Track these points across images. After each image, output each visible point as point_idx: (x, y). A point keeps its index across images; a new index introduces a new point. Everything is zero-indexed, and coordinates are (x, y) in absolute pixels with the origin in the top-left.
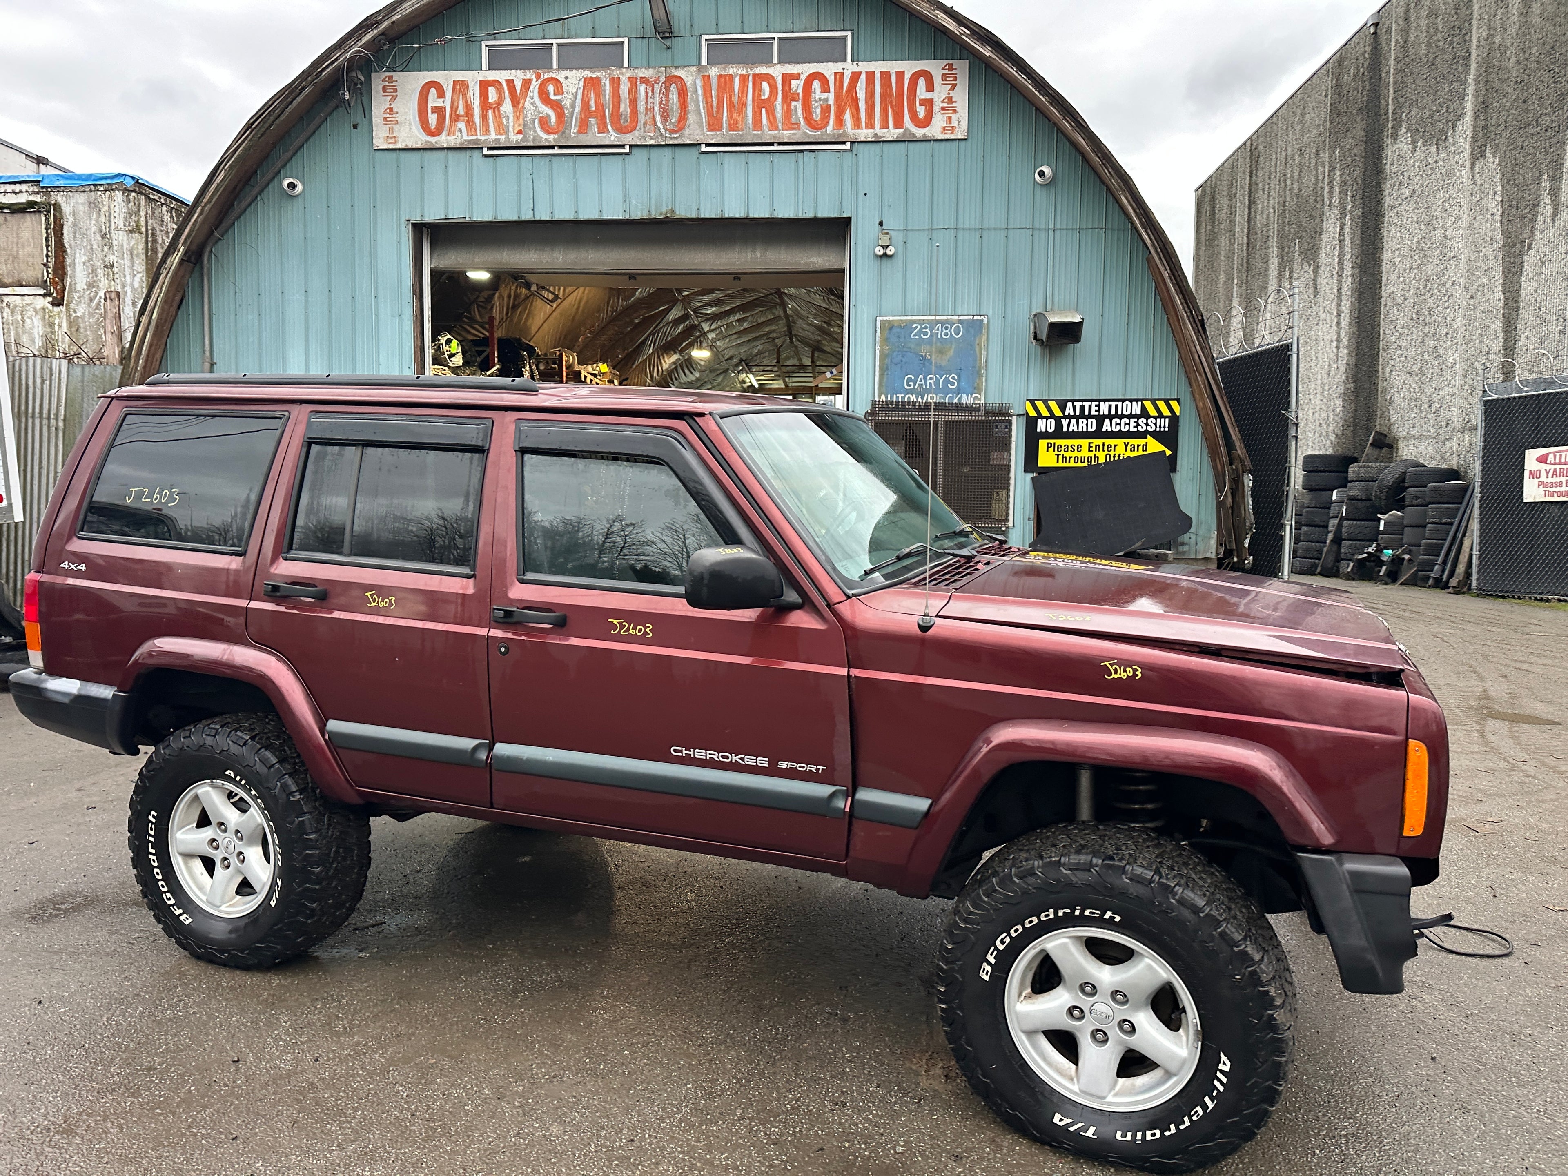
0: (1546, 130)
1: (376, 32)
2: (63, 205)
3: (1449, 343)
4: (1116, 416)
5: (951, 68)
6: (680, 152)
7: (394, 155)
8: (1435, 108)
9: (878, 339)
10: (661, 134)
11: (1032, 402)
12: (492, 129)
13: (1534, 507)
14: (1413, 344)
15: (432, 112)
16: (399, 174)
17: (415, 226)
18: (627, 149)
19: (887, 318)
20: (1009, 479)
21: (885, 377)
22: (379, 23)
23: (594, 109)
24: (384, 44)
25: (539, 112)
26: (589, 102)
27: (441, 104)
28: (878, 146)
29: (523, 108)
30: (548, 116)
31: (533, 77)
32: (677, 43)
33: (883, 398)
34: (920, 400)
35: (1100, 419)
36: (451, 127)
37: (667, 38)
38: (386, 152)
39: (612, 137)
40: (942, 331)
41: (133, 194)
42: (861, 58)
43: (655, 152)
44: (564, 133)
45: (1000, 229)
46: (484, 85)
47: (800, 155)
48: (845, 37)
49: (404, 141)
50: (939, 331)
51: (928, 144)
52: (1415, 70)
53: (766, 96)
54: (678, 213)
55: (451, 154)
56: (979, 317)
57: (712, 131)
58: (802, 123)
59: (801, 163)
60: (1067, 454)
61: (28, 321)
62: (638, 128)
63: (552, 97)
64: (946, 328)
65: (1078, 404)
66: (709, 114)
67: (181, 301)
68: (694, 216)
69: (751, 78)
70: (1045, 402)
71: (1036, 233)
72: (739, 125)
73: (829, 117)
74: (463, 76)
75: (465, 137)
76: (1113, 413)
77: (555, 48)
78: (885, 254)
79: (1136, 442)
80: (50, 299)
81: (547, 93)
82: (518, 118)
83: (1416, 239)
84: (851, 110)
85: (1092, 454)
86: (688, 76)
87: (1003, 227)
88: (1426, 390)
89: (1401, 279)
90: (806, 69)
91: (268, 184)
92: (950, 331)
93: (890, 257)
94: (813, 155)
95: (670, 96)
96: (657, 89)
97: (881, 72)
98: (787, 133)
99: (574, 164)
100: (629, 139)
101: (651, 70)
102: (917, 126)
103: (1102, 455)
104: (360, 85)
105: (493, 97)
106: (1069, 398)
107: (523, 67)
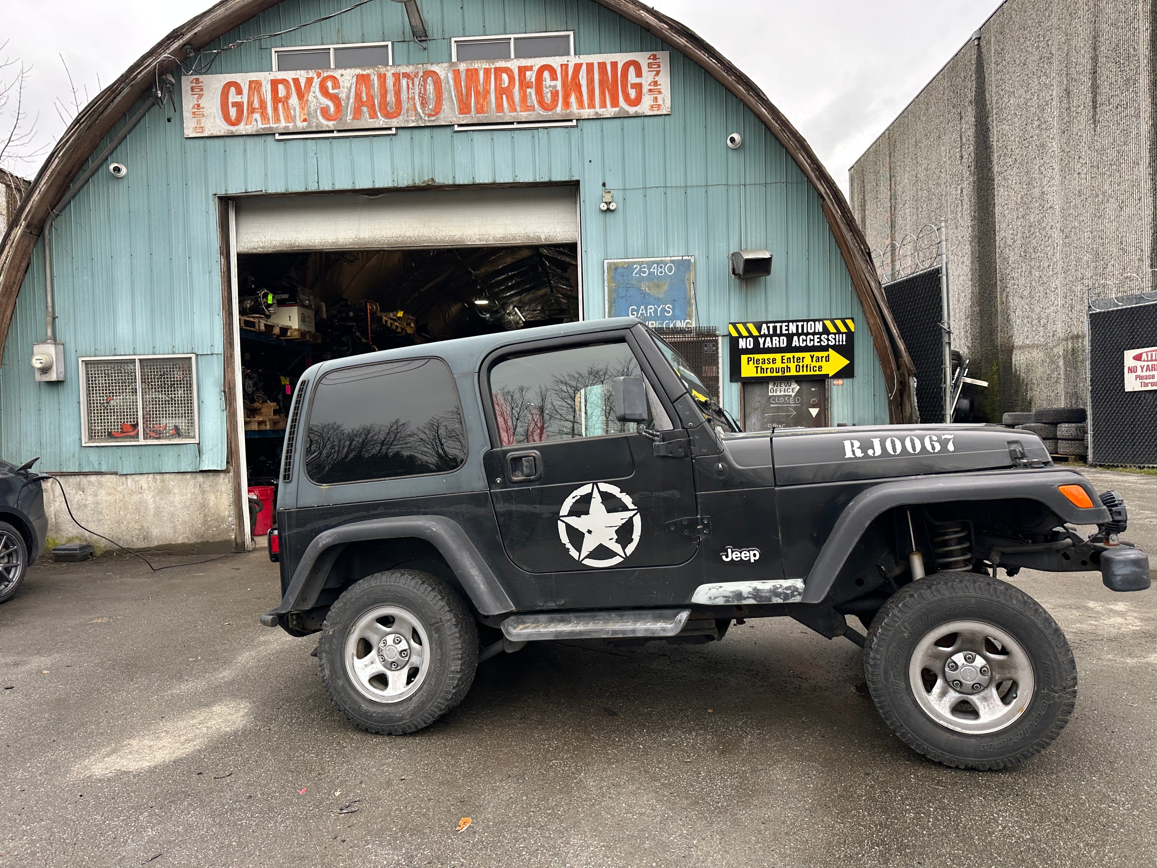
0: (1117, 108)
1: (181, 41)
3: (1051, 273)
4: (803, 333)
5: (655, 57)
6: (437, 132)
7: (202, 142)
8: (1028, 97)
9: (606, 278)
10: (421, 118)
11: (734, 325)
12: (282, 119)
13: (1133, 395)
14: (1023, 274)
15: (233, 106)
16: (205, 157)
17: (221, 198)
19: (613, 261)
20: (718, 387)
21: (613, 308)
22: (183, 34)
23: (365, 99)
24: (190, 52)
25: (320, 104)
26: (361, 94)
27: (240, 100)
28: (598, 123)
29: (307, 100)
30: (328, 107)
31: (315, 76)
32: (431, 45)
35: (790, 337)
36: (248, 118)
37: (424, 41)
38: (196, 141)
39: (381, 121)
40: (658, 270)
42: (582, 51)
43: (416, 132)
44: (341, 119)
45: (701, 186)
46: (275, 83)
47: (535, 131)
48: (568, 36)
49: (209, 130)
50: (656, 270)
51: (639, 119)
52: (1010, 70)
53: (506, 85)
54: (437, 181)
55: (249, 140)
56: (687, 258)
57: (462, 114)
58: (536, 106)
59: (536, 137)
60: (765, 366)
62: (402, 113)
63: (331, 91)
64: (661, 267)
65: (771, 325)
66: (460, 101)
67: (28, 266)
68: (451, 182)
69: (493, 70)
70: (744, 324)
71: (730, 188)
72: (485, 109)
73: (557, 100)
74: (257, 76)
75: (261, 126)
76: (800, 331)
77: (332, 52)
78: (608, 209)
79: (819, 354)
81: (326, 88)
82: (303, 109)
83: (1019, 196)
84: (575, 94)
85: (784, 365)
86: (441, 70)
87: (703, 184)
88: (1035, 310)
89: (1011, 226)
90: (538, 62)
91: (97, 169)
92: (664, 269)
93: (613, 211)
94: (546, 131)
95: (428, 87)
96: (417, 82)
97: (598, 63)
98: (524, 114)
99: (350, 144)
100: (395, 123)
101: (411, 67)
102: (630, 105)
103: (792, 366)
104: (170, 84)
105: (282, 93)
106: (764, 321)
107: (306, 68)
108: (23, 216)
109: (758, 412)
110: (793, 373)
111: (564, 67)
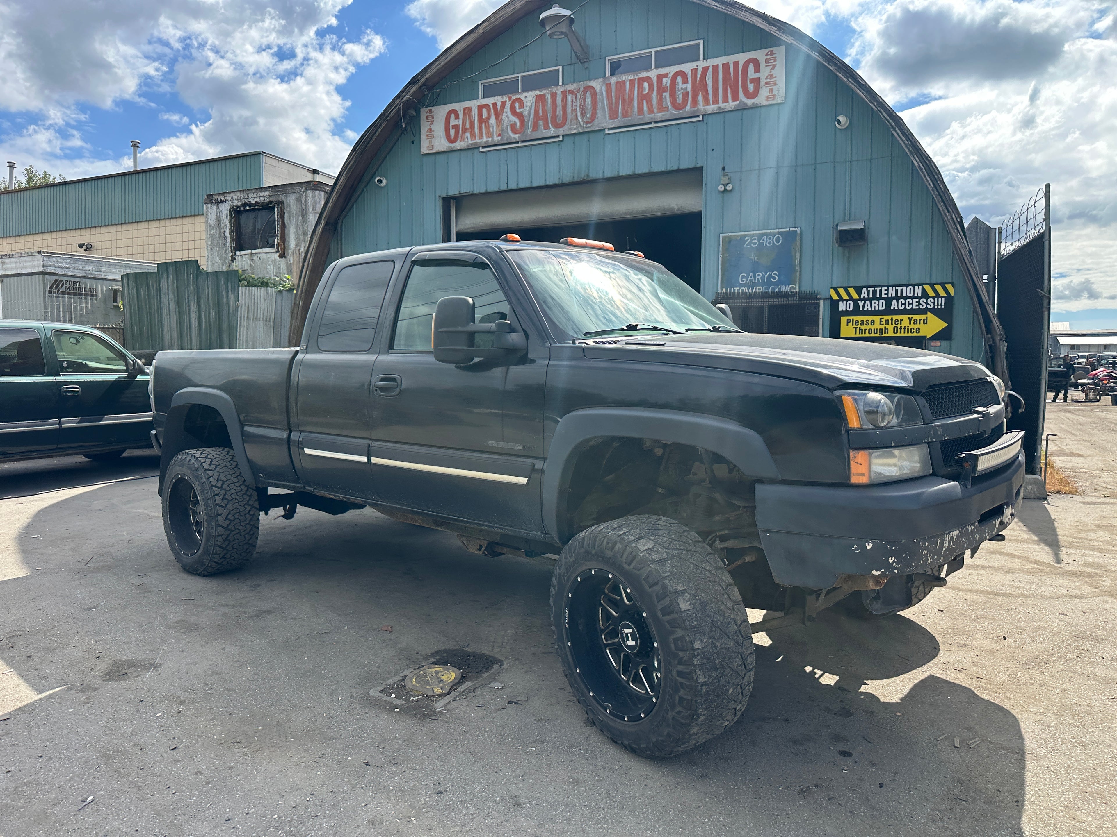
2: (285, 201)
4: (902, 297)
5: (772, 53)
6: (592, 135)
7: (433, 157)
9: (720, 249)
10: (581, 126)
11: (836, 289)
12: (484, 135)
15: (453, 128)
16: (435, 168)
17: (443, 198)
18: (561, 139)
19: (727, 234)
21: (726, 275)
22: (419, 80)
23: (541, 114)
24: (425, 92)
25: (510, 121)
26: (538, 110)
27: (457, 123)
28: (722, 115)
29: (501, 119)
30: (515, 123)
31: (507, 99)
32: (591, 65)
33: (724, 290)
34: (750, 291)
35: (889, 301)
36: (462, 137)
37: (585, 62)
38: (429, 156)
39: (552, 131)
40: (767, 241)
41: (318, 192)
42: (710, 56)
43: (577, 138)
44: (524, 132)
45: (810, 165)
46: (480, 108)
47: (670, 128)
48: (699, 44)
49: (437, 148)
50: (765, 241)
51: (756, 110)
53: (646, 91)
54: (591, 175)
55: (463, 153)
56: (794, 229)
57: (612, 119)
59: (669, 134)
60: (863, 327)
61: (269, 267)
62: (567, 124)
63: (518, 110)
64: (770, 239)
65: (871, 290)
66: (610, 108)
67: (328, 252)
68: (601, 176)
69: (636, 81)
70: (846, 289)
71: (838, 165)
72: (629, 114)
73: (687, 100)
74: (468, 104)
75: (470, 142)
76: (899, 295)
77: (520, 79)
78: (725, 190)
79: (917, 317)
80: (278, 254)
81: (515, 108)
82: (498, 126)
84: (702, 93)
85: (883, 327)
86: (596, 84)
87: (812, 162)
90: (672, 70)
91: (369, 182)
92: (773, 240)
93: (731, 191)
94: (677, 127)
95: (587, 100)
96: (578, 96)
97: (723, 64)
98: (660, 114)
99: (530, 151)
100: (561, 131)
101: (575, 85)
102: (748, 98)
103: (891, 327)
104: (412, 117)
105: (485, 115)
106: (864, 285)
107: (501, 94)
108: (323, 218)
110: (891, 334)
111: (693, 71)
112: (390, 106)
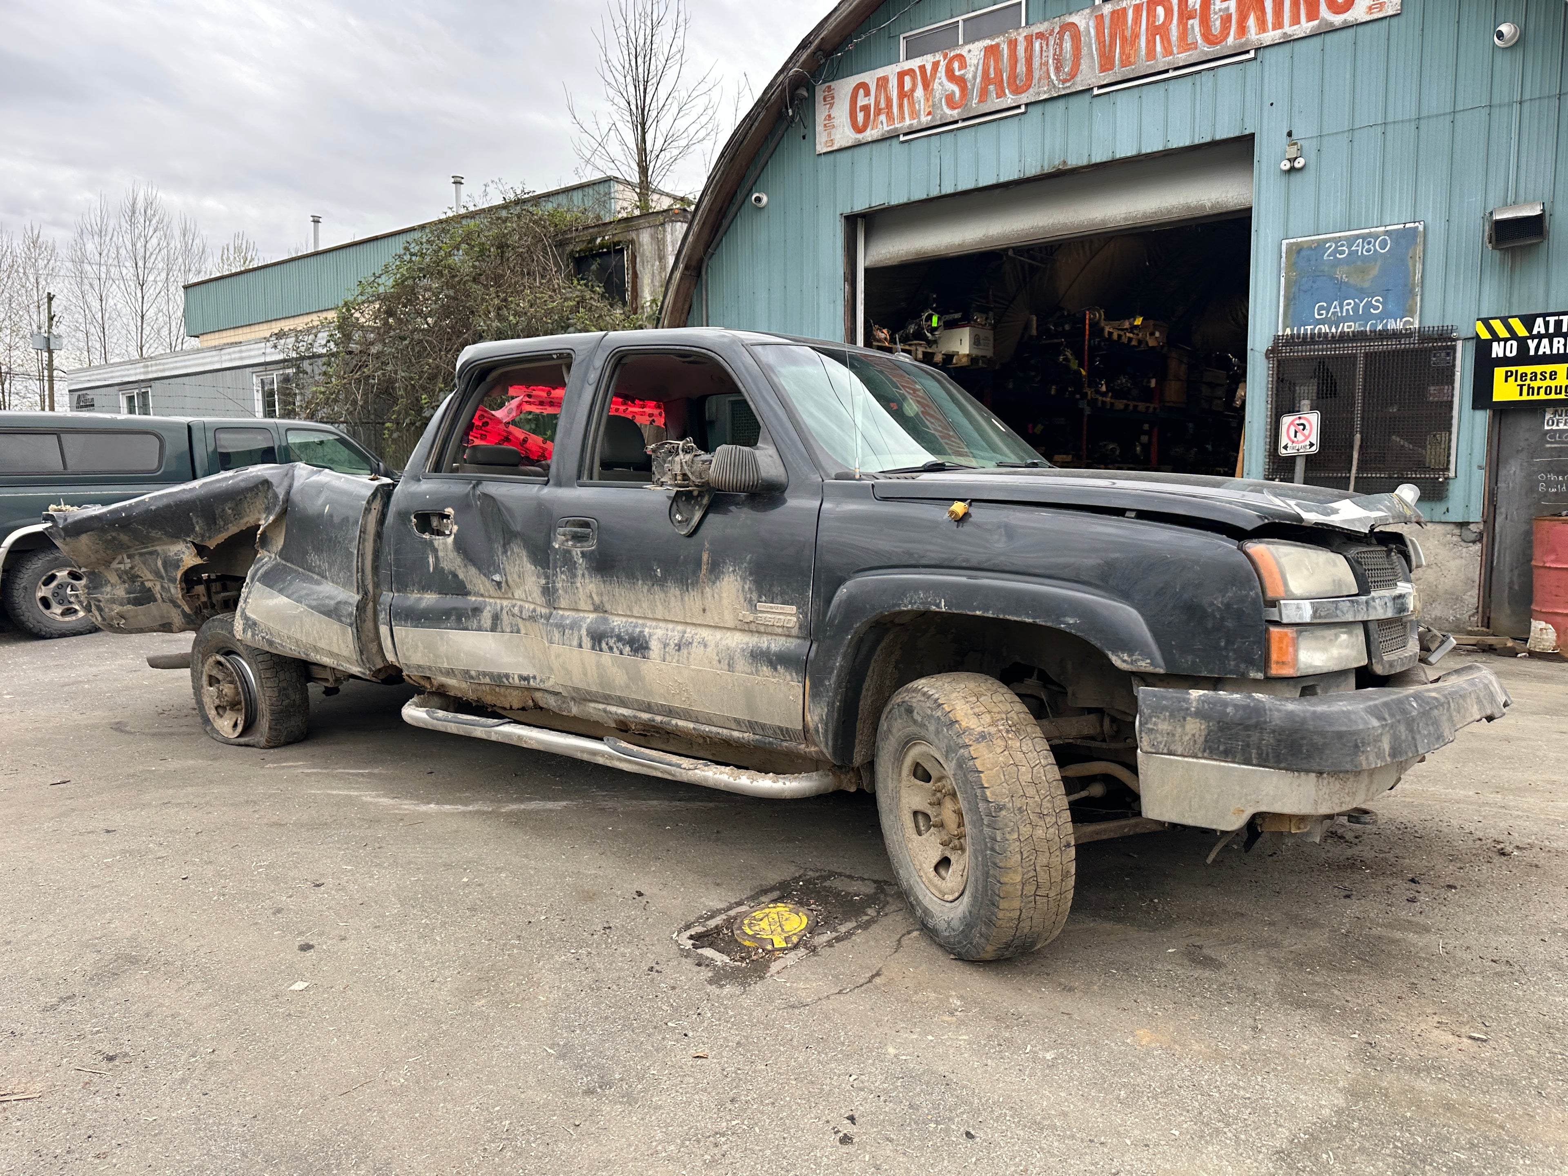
1: (809, 51)
2: (636, 240)
6: (1073, 101)
7: (832, 157)
9: (1283, 265)
10: (1054, 86)
11: (1486, 322)
12: (907, 115)
15: (861, 111)
16: (835, 173)
17: (846, 217)
19: (1294, 240)
20: (1451, 417)
21: (1292, 307)
22: (811, 43)
23: (992, 75)
24: (820, 60)
25: (946, 90)
26: (989, 70)
27: (867, 102)
28: (1287, 48)
29: (933, 89)
30: (953, 93)
31: (941, 58)
33: (1288, 331)
34: (1334, 330)
36: (874, 121)
38: (826, 155)
39: (1010, 100)
40: (1363, 247)
43: (1049, 106)
44: (967, 105)
45: (1445, 114)
46: (901, 75)
47: (1198, 76)
49: (839, 142)
50: (1359, 247)
51: (1350, 30)
53: (1161, 22)
54: (1069, 163)
55: (874, 146)
56: (1412, 225)
57: (1104, 72)
59: (1198, 84)
60: (1535, 384)
62: (1033, 85)
63: (957, 73)
65: (1552, 320)
66: (1102, 55)
67: (690, 308)
68: (1084, 162)
69: (1145, 6)
70: (1504, 321)
71: (1496, 112)
72: (1132, 60)
73: (1229, 27)
74: (884, 71)
75: (886, 128)
77: (961, 24)
81: (953, 71)
82: (928, 100)
84: (1255, 14)
86: (1081, 20)
87: (1448, 110)
91: (744, 202)
92: (1374, 246)
93: (1300, 170)
94: (1212, 73)
95: (1064, 45)
96: (1051, 41)
98: (1183, 56)
99: (976, 133)
100: (1024, 98)
101: (1046, 24)
102: (1336, 13)
104: (802, 99)
105: (908, 85)
106: (1538, 312)
107: (933, 51)
108: (682, 257)
109: (1524, 456)
112: (771, 85)
